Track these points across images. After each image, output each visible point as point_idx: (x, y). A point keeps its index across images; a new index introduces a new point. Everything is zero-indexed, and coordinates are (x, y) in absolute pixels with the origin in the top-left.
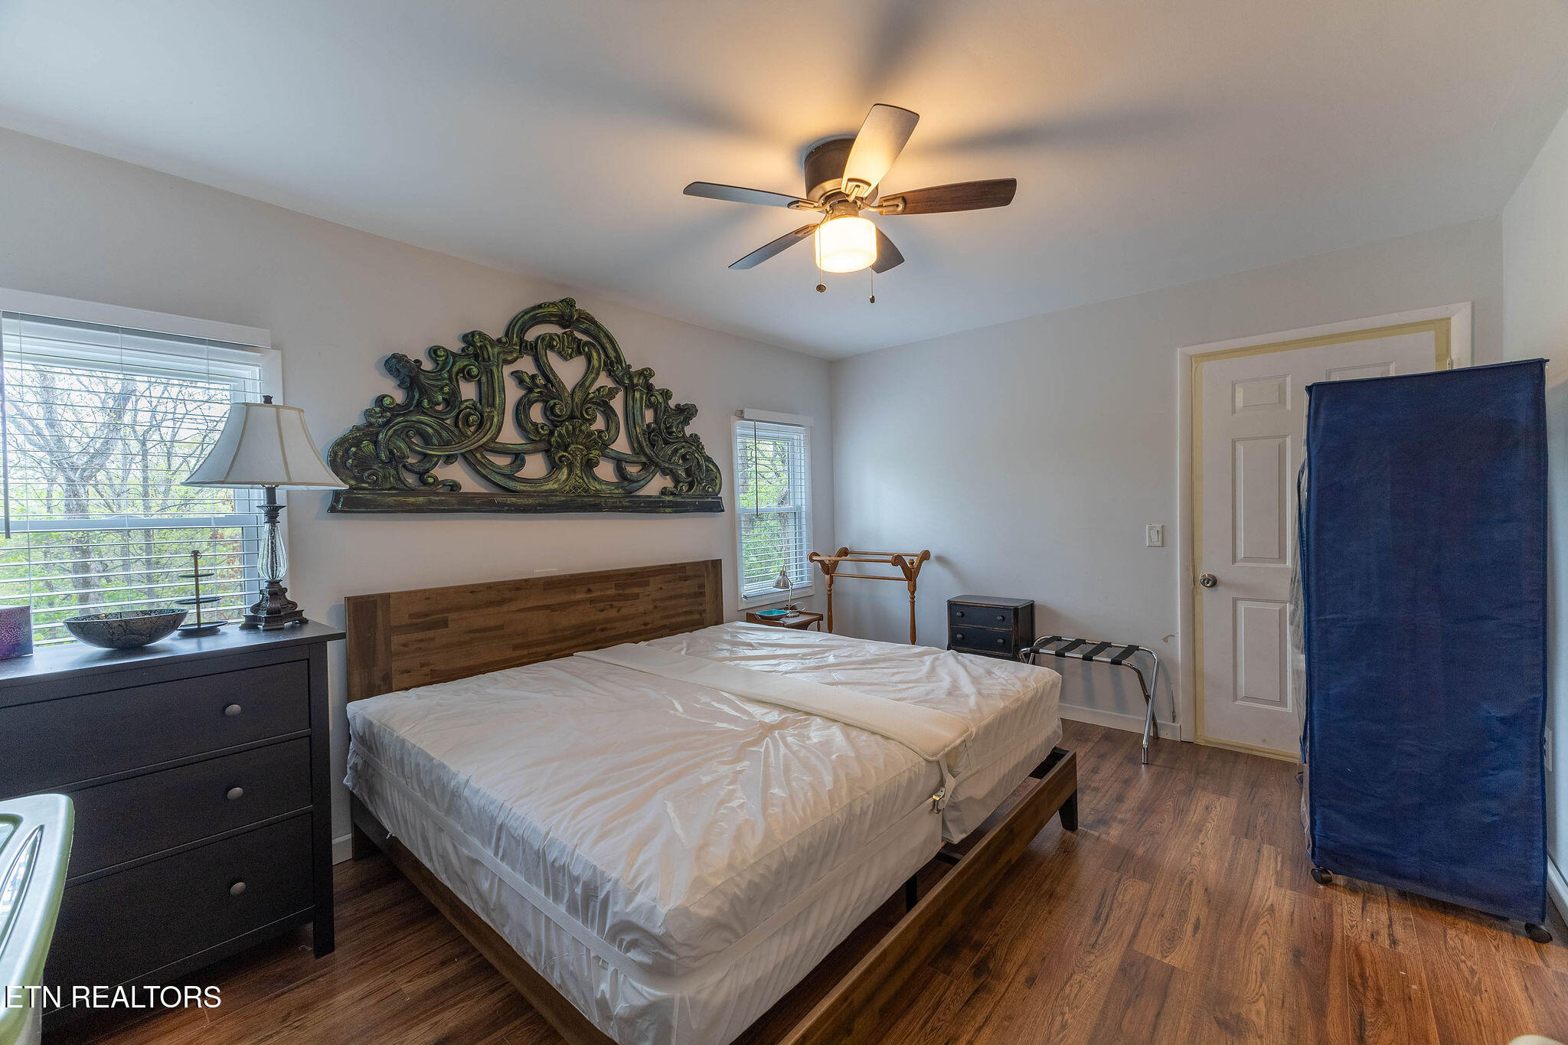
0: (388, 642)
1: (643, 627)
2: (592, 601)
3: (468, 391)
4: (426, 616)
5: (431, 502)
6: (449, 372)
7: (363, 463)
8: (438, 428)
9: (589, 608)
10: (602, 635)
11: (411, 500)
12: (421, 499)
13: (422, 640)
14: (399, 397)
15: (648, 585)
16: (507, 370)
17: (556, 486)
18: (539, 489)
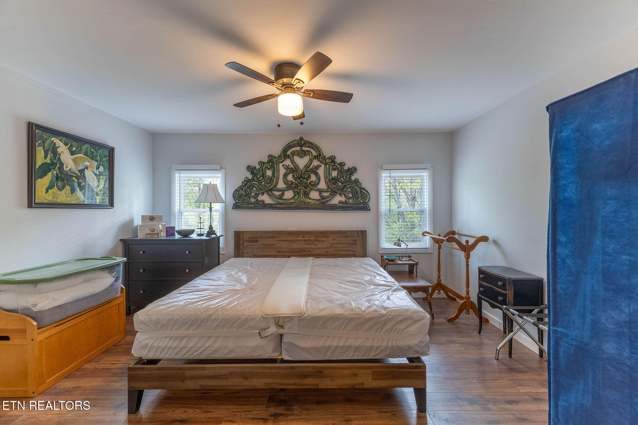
0: (243, 244)
1: (326, 253)
2: (305, 241)
3: (269, 173)
4: (253, 238)
5: (255, 206)
6: (262, 168)
7: (240, 196)
8: (258, 185)
9: (304, 243)
10: (309, 253)
11: (250, 206)
12: (252, 205)
13: (251, 245)
14: (250, 177)
15: (329, 238)
16: (281, 165)
17: (294, 201)
18: (288, 202)
